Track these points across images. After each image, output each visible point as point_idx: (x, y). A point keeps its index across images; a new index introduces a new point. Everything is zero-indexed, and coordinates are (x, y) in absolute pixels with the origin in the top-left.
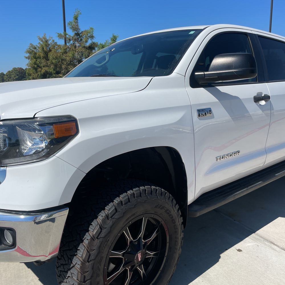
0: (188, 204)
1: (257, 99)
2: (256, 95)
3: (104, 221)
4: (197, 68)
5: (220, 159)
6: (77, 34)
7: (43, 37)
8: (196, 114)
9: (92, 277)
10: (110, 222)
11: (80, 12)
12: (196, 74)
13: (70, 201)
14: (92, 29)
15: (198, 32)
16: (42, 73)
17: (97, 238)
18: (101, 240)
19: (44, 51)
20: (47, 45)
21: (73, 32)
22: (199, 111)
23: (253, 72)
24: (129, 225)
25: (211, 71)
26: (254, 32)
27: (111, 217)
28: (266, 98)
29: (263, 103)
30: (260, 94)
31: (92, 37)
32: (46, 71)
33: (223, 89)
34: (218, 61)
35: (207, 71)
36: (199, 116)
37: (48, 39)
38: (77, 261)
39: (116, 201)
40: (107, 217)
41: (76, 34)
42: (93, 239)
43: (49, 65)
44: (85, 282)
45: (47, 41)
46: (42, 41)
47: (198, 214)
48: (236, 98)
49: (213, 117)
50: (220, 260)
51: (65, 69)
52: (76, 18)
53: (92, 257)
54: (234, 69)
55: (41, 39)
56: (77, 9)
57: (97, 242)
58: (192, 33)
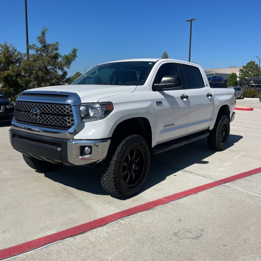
0: (152, 148)
1: (182, 97)
2: (182, 95)
3: (122, 146)
4: (155, 82)
5: (166, 127)
6: (45, 46)
7: (4, 44)
8: (155, 104)
9: (118, 169)
10: (124, 147)
11: (47, 29)
12: (155, 84)
13: (111, 137)
14: (57, 43)
15: (154, 63)
16: (5, 75)
17: (120, 153)
18: (122, 154)
19: (5, 56)
20: (8, 51)
21: (41, 44)
22: (156, 102)
23: (180, 85)
24: (130, 151)
25: (162, 84)
26: (180, 63)
27: (125, 145)
28: (187, 97)
29: (185, 99)
30: (184, 95)
31: (57, 49)
32: (8, 74)
33: (166, 92)
34: (164, 79)
35: (160, 83)
36: (157, 104)
37: (8, 46)
38: (113, 162)
39: (126, 139)
40: (123, 145)
41: (43, 46)
42: (119, 153)
43: (21, 70)
44: (116, 171)
45: (7, 48)
46: (3, 48)
47: (156, 153)
48: (172, 97)
49: (162, 105)
50: (166, 179)
51: (35, 73)
52: (43, 34)
53: (119, 161)
54: (172, 83)
55: (2, 46)
56: (44, 27)
57: (120, 155)
58: (150, 63)
